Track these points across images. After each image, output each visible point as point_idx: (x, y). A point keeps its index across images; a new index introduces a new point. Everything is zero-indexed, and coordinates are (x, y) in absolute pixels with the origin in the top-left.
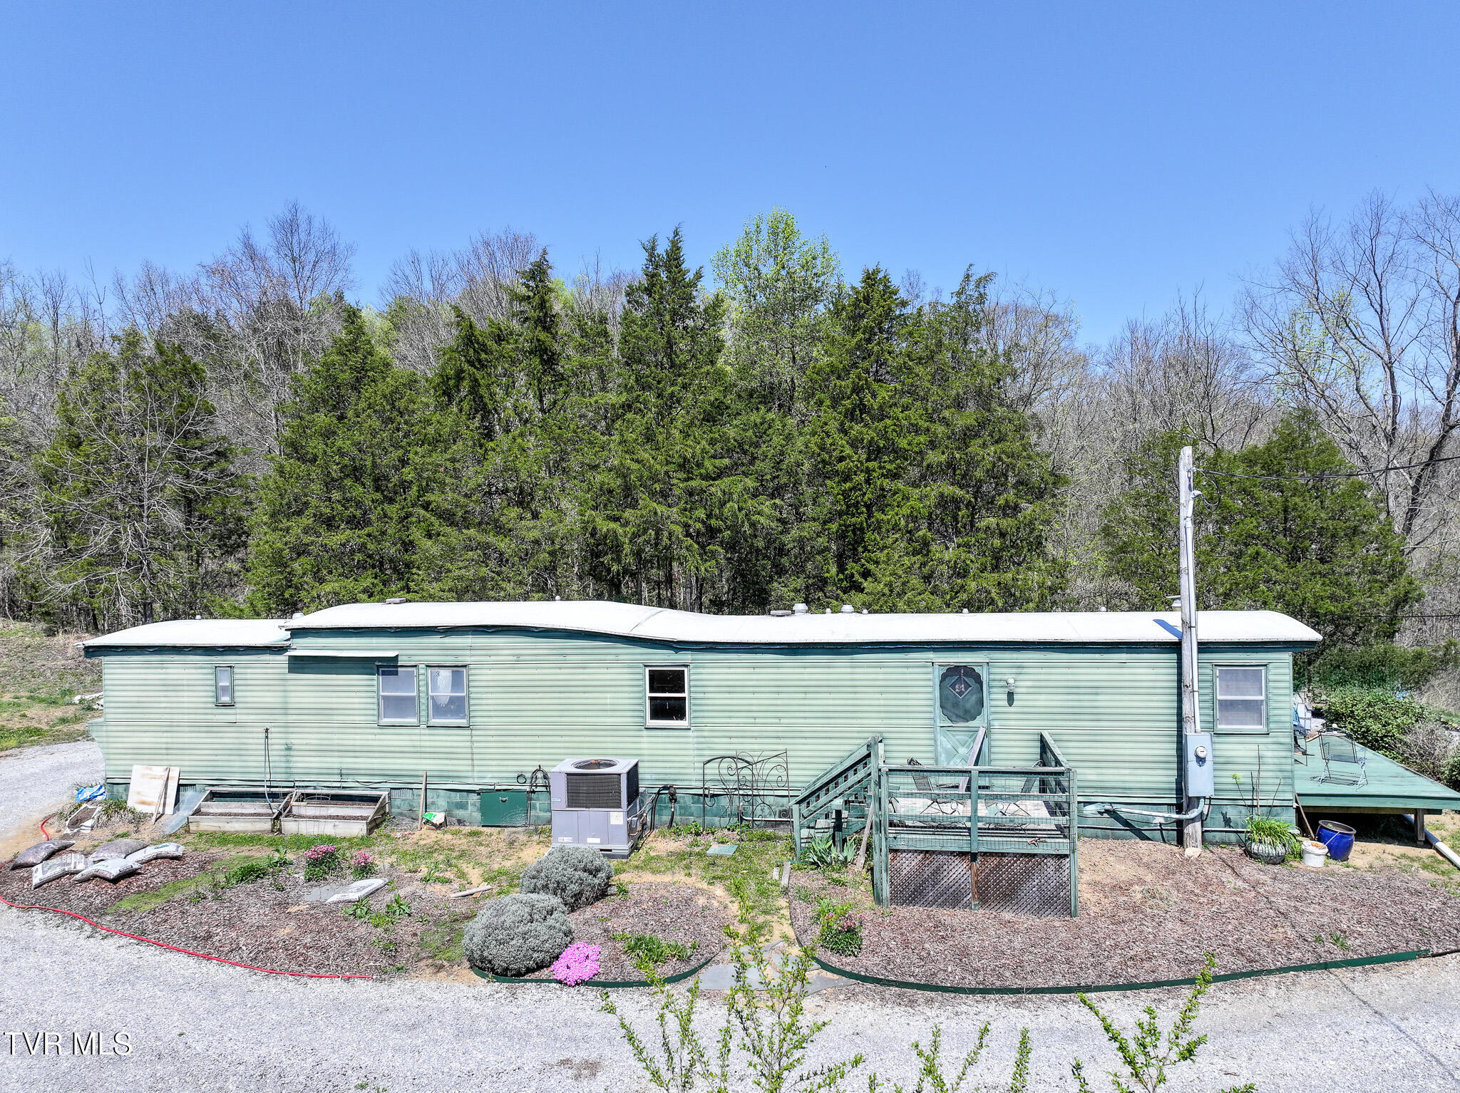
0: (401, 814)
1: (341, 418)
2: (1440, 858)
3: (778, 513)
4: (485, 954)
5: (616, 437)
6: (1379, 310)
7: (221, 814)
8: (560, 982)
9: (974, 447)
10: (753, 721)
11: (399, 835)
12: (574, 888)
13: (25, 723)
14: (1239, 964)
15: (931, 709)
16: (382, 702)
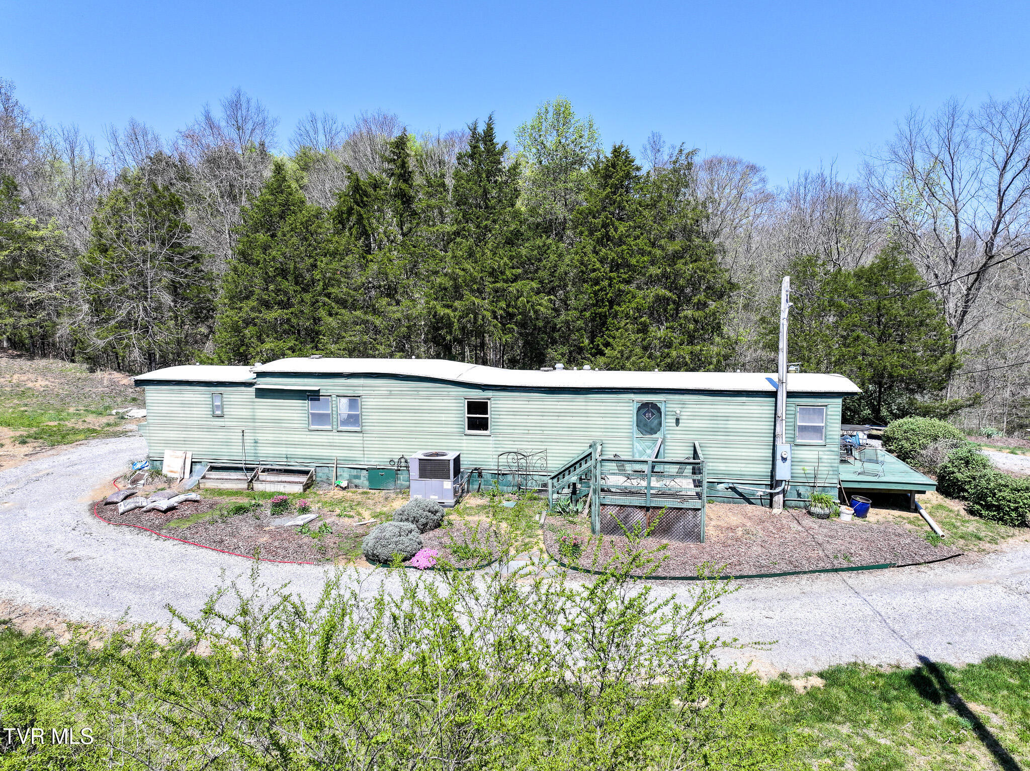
0: (322, 481)
1: (273, 236)
2: (921, 518)
3: (552, 305)
4: (375, 552)
5: (450, 254)
6: (951, 178)
7: (217, 479)
8: (415, 568)
9: (679, 265)
10: (527, 432)
11: (321, 493)
12: (423, 520)
13: (86, 426)
14: (790, 568)
15: (631, 427)
16: (310, 416)
